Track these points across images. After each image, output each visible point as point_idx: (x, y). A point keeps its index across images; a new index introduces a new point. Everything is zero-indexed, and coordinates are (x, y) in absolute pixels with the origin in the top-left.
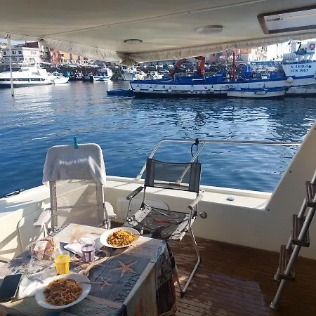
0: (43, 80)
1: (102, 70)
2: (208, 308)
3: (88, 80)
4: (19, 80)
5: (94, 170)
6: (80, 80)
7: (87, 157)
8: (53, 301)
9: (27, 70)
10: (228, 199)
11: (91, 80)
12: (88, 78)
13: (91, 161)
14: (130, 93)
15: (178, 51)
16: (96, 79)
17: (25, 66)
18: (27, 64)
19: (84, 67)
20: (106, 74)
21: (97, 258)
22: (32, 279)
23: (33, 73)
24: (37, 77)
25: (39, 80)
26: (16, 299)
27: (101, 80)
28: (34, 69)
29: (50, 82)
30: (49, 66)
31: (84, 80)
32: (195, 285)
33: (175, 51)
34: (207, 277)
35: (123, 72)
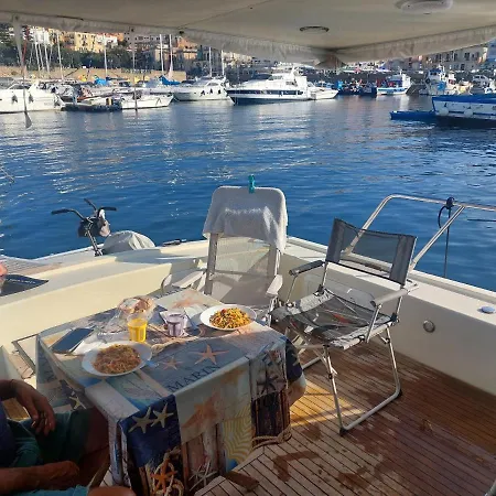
0: (300, 93)
1: (395, 77)
2: (375, 463)
3: (367, 94)
4: (268, 92)
5: (269, 227)
6: (356, 93)
7: (263, 208)
8: (100, 366)
9: (280, 78)
10: (483, 311)
11: (374, 94)
12: (369, 90)
13: (267, 214)
14: (429, 118)
15: (409, 43)
16: (380, 91)
17: (278, 71)
18: (283, 68)
19: (365, 73)
20: (400, 83)
21: (186, 334)
22: (100, 338)
23: (287, 83)
24: (293, 88)
25: (294, 93)
26: (70, 354)
27: (389, 94)
28: (290, 77)
29: (309, 96)
30: (313, 71)
31: (361, 94)
32: (371, 426)
33: (403, 44)
34: (396, 420)
35: (428, 81)
